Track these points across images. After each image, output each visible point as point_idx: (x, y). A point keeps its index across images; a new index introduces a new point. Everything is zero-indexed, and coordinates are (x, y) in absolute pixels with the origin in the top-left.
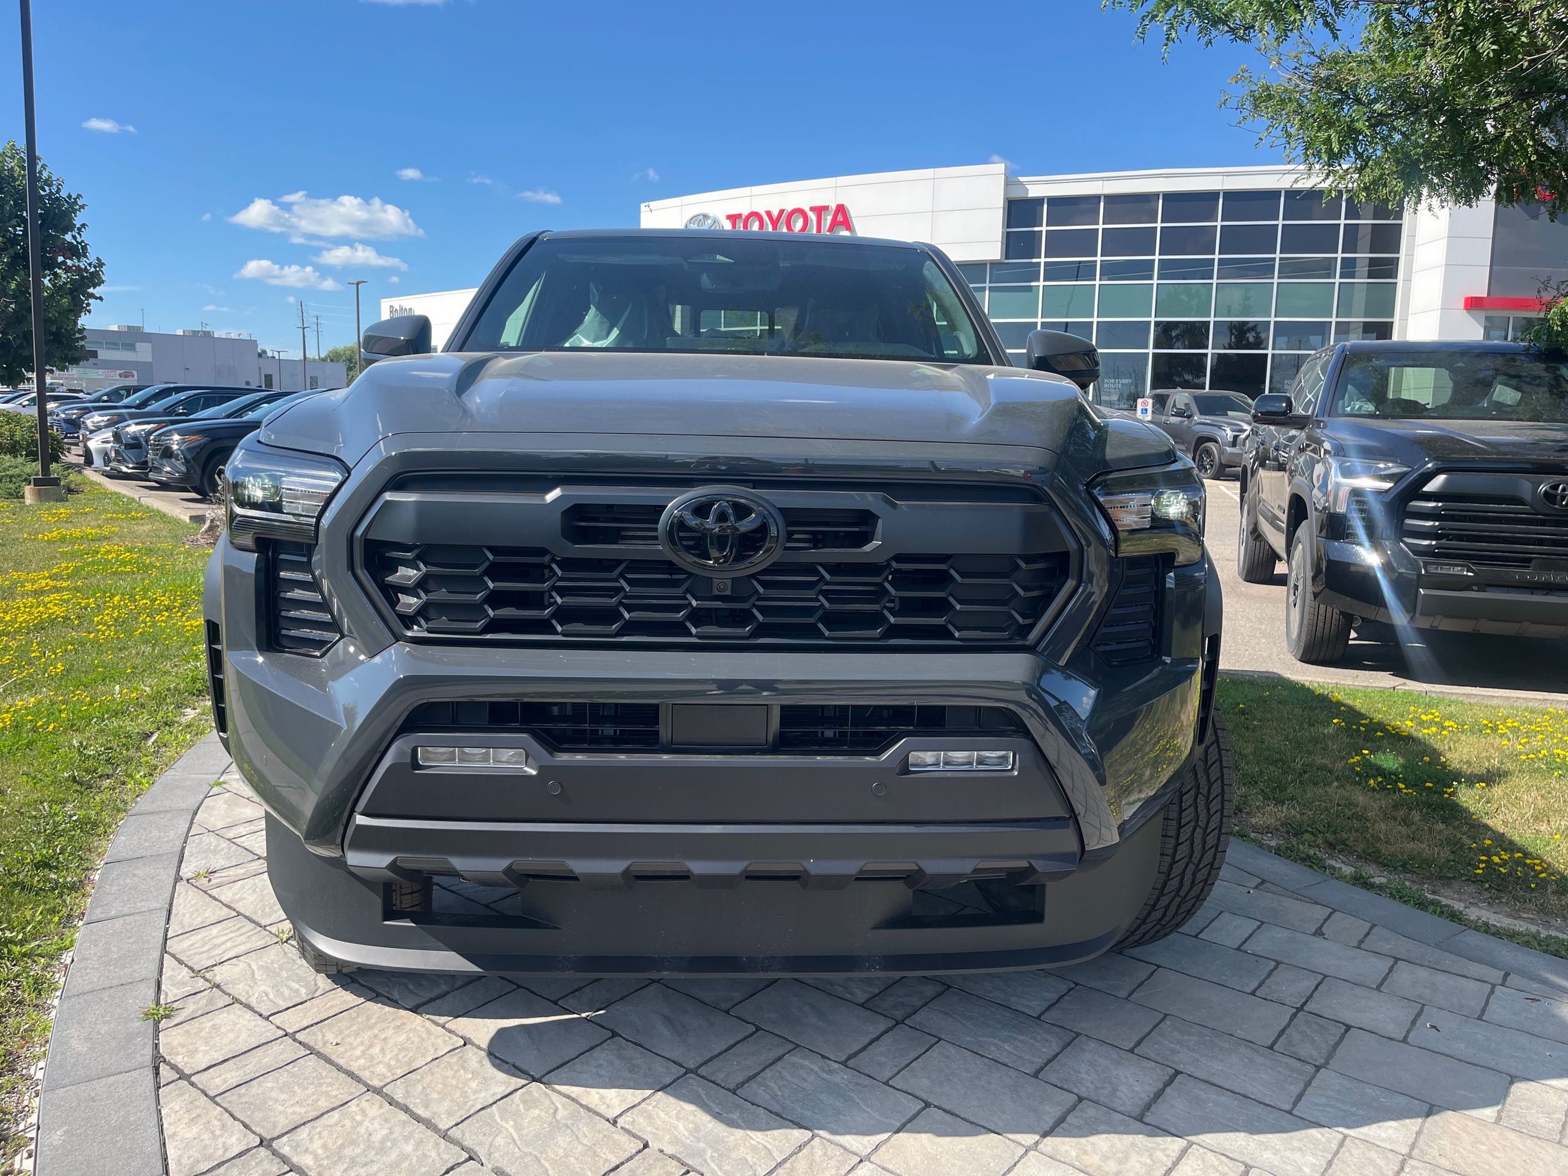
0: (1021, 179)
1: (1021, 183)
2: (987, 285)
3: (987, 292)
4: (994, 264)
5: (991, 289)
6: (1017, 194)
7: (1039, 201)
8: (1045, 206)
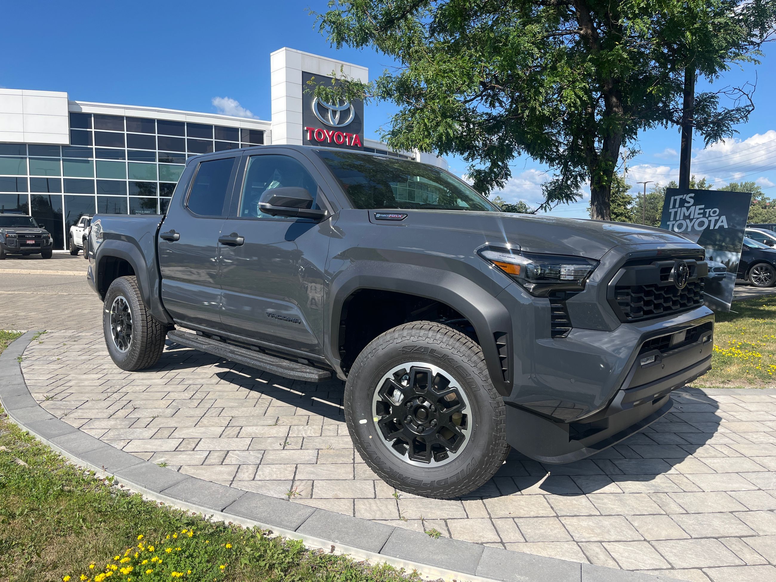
0: (77, 102)
1: (77, 104)
2: (61, 158)
3: (61, 162)
4: (64, 146)
5: (63, 160)
6: (75, 110)
7: (89, 115)
8: (93, 118)
